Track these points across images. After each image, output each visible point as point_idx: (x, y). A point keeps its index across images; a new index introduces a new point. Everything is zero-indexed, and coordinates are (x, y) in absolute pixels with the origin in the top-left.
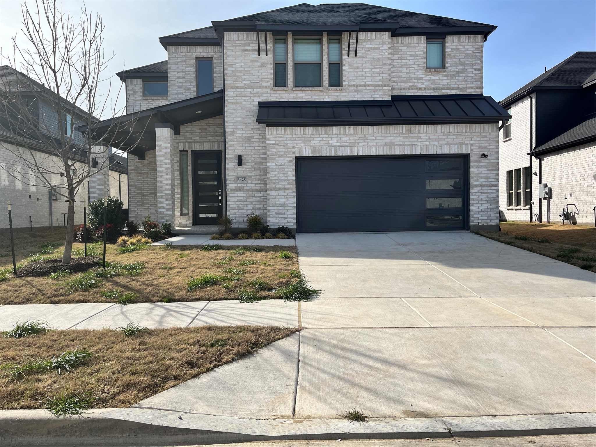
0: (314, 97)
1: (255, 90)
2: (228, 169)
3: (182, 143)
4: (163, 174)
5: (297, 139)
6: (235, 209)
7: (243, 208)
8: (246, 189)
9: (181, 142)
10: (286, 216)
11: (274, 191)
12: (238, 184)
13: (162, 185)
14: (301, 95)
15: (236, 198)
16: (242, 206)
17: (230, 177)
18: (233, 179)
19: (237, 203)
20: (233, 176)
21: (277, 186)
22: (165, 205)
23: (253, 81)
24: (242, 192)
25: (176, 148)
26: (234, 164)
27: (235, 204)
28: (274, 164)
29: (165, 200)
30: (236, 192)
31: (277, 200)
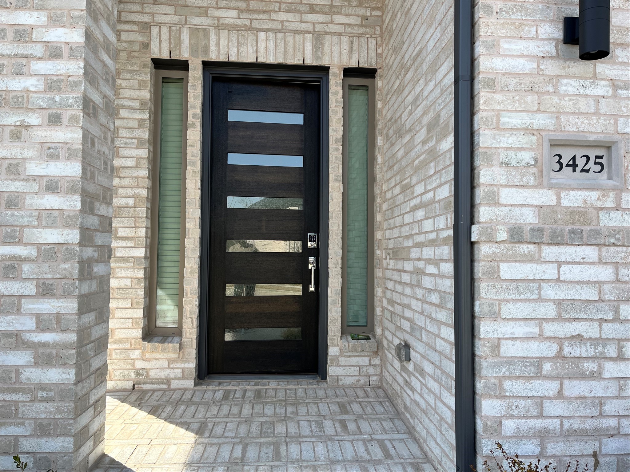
2: (491, 84)
3: (165, 30)
4: (33, 119)
6: (539, 376)
7: (591, 366)
8: (616, 231)
9: (160, 25)
12: (558, 188)
13: (15, 186)
15: (550, 292)
16: (586, 350)
17: (507, 140)
18: (527, 157)
19: (550, 329)
20: (529, 130)
22: (30, 324)
24: (591, 253)
25: (137, 47)
26: (532, 48)
27: (541, 337)
29: (30, 289)
30: (549, 252)
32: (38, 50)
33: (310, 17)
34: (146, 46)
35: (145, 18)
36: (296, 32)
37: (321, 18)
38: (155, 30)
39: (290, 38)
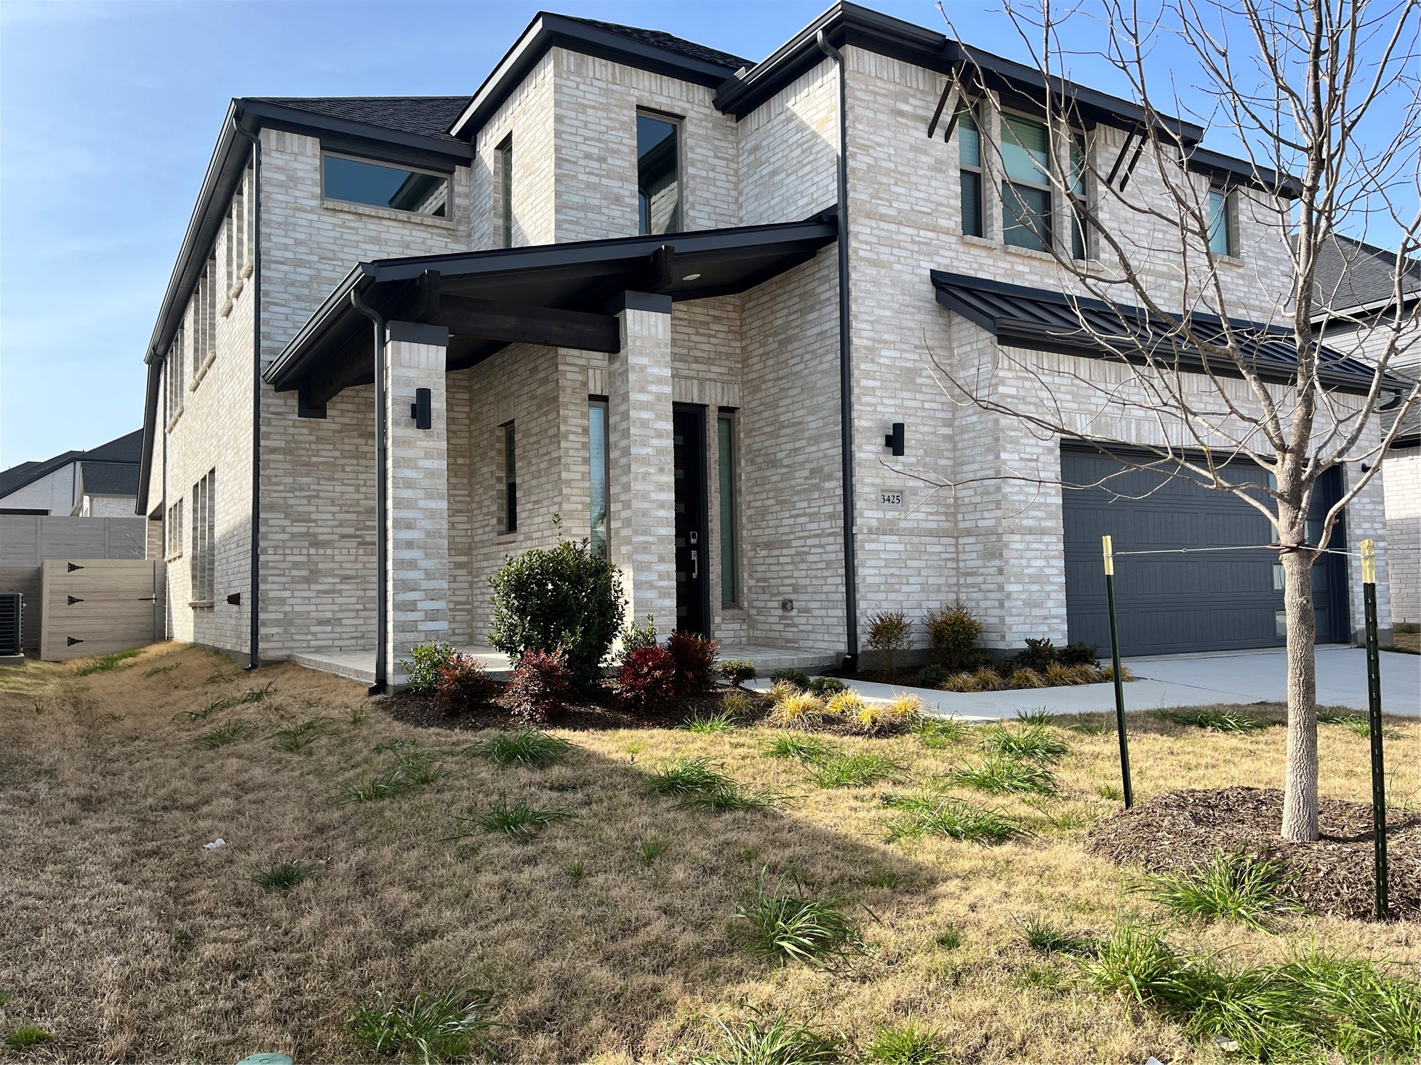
0: (1047, 280)
1: (922, 233)
2: (860, 464)
3: (598, 372)
4: (652, 470)
5: (1063, 389)
6: (879, 591)
7: (897, 587)
8: (905, 529)
9: (595, 368)
10: (1046, 612)
11: (1017, 537)
12: (884, 510)
13: (646, 505)
14: (1021, 268)
15: (883, 556)
16: (896, 580)
17: (866, 489)
18: (873, 496)
19: (883, 571)
20: (873, 485)
21: (1026, 523)
22: (655, 577)
23: (917, 208)
24: (896, 538)
25: (578, 385)
26: (873, 448)
27: (880, 575)
28: (1017, 457)
29: (655, 558)
30: (882, 538)
31: (1024, 562)
32: (652, 433)
33: (695, 366)
34: (585, 384)
35: (583, 362)
36: (687, 378)
37: (702, 367)
38: (591, 372)
39: (683, 383)
